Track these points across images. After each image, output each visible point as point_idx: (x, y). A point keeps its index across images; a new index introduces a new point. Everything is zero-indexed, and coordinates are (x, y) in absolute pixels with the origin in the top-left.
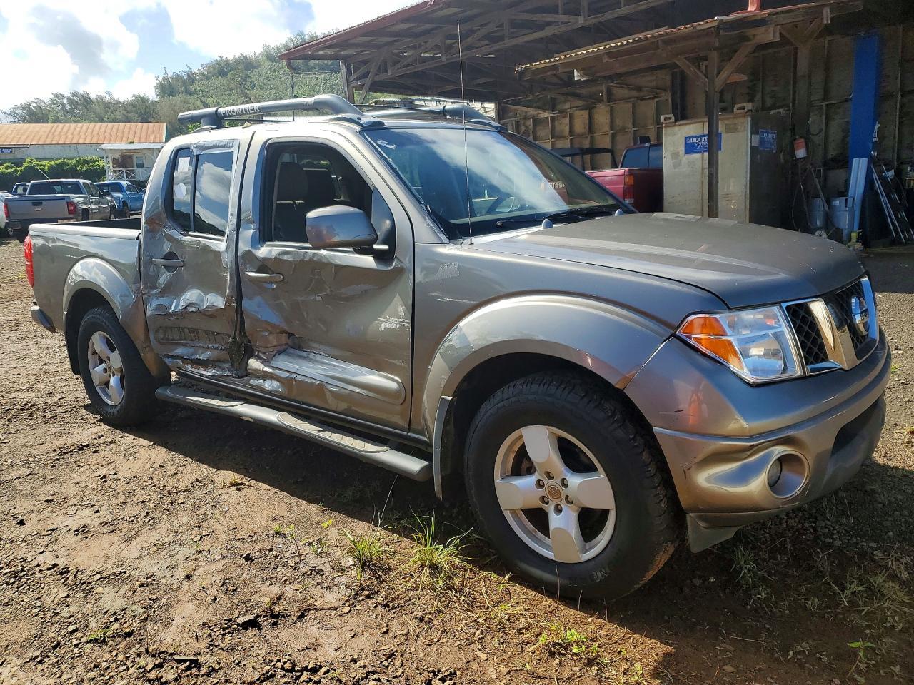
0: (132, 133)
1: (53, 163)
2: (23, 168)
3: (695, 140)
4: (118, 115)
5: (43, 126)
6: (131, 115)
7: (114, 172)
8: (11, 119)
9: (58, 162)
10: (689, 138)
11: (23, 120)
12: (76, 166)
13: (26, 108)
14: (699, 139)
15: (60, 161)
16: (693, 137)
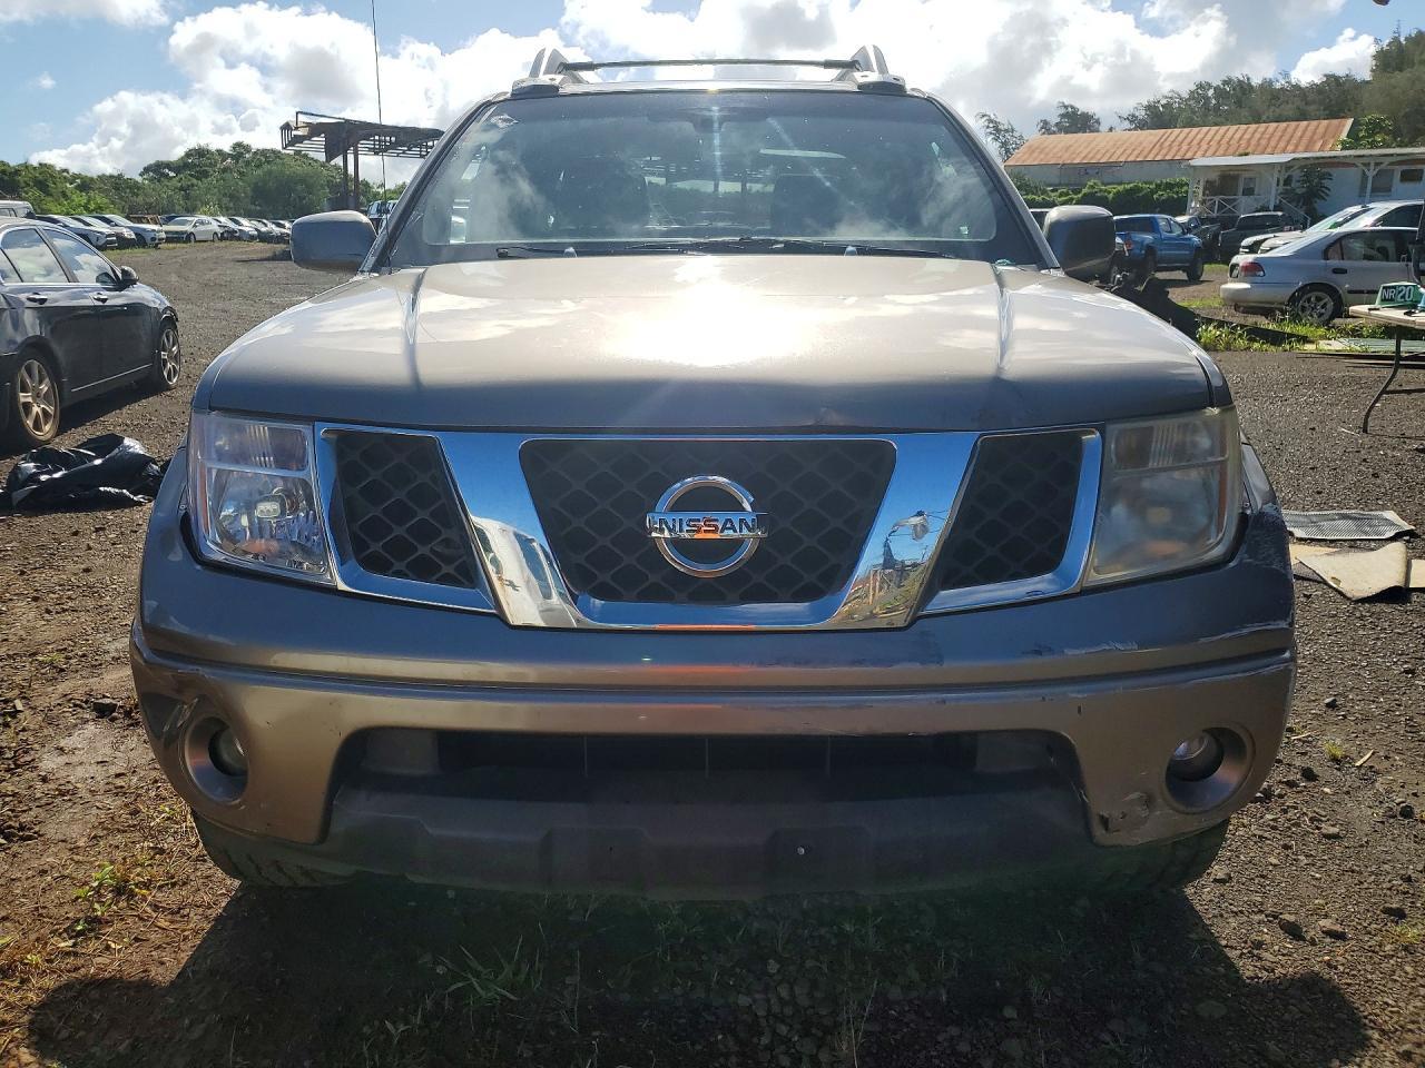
0: (1286, 138)
1: (1121, 188)
2: (1080, 196)
4: (1288, 109)
5: (1151, 134)
6: (1312, 107)
7: (1203, 203)
8: (1127, 124)
9: (1128, 187)
11: (1141, 125)
12: (1153, 192)
13: (1151, 108)
15: (1132, 185)
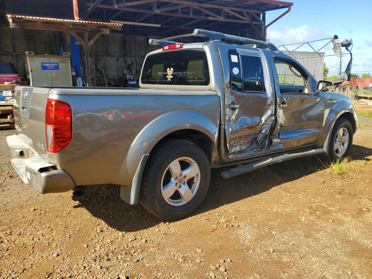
3: (46, 64)
10: (43, 63)
14: (48, 64)
16: (45, 63)
